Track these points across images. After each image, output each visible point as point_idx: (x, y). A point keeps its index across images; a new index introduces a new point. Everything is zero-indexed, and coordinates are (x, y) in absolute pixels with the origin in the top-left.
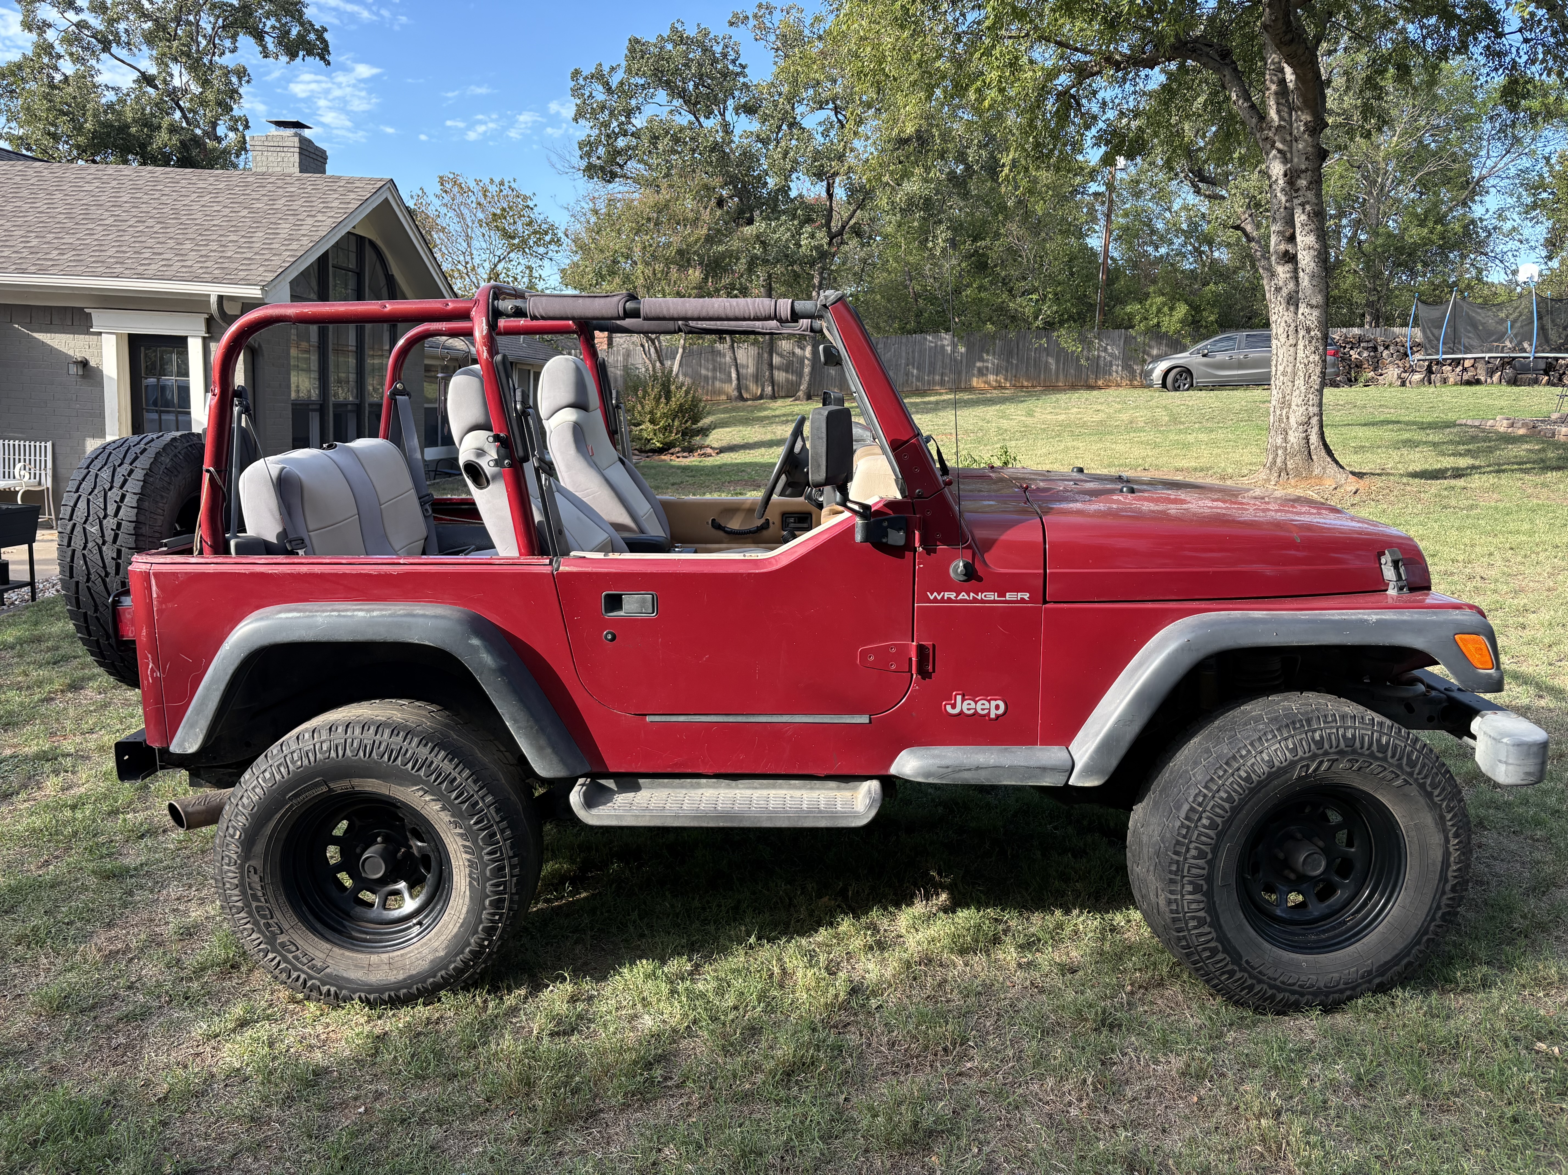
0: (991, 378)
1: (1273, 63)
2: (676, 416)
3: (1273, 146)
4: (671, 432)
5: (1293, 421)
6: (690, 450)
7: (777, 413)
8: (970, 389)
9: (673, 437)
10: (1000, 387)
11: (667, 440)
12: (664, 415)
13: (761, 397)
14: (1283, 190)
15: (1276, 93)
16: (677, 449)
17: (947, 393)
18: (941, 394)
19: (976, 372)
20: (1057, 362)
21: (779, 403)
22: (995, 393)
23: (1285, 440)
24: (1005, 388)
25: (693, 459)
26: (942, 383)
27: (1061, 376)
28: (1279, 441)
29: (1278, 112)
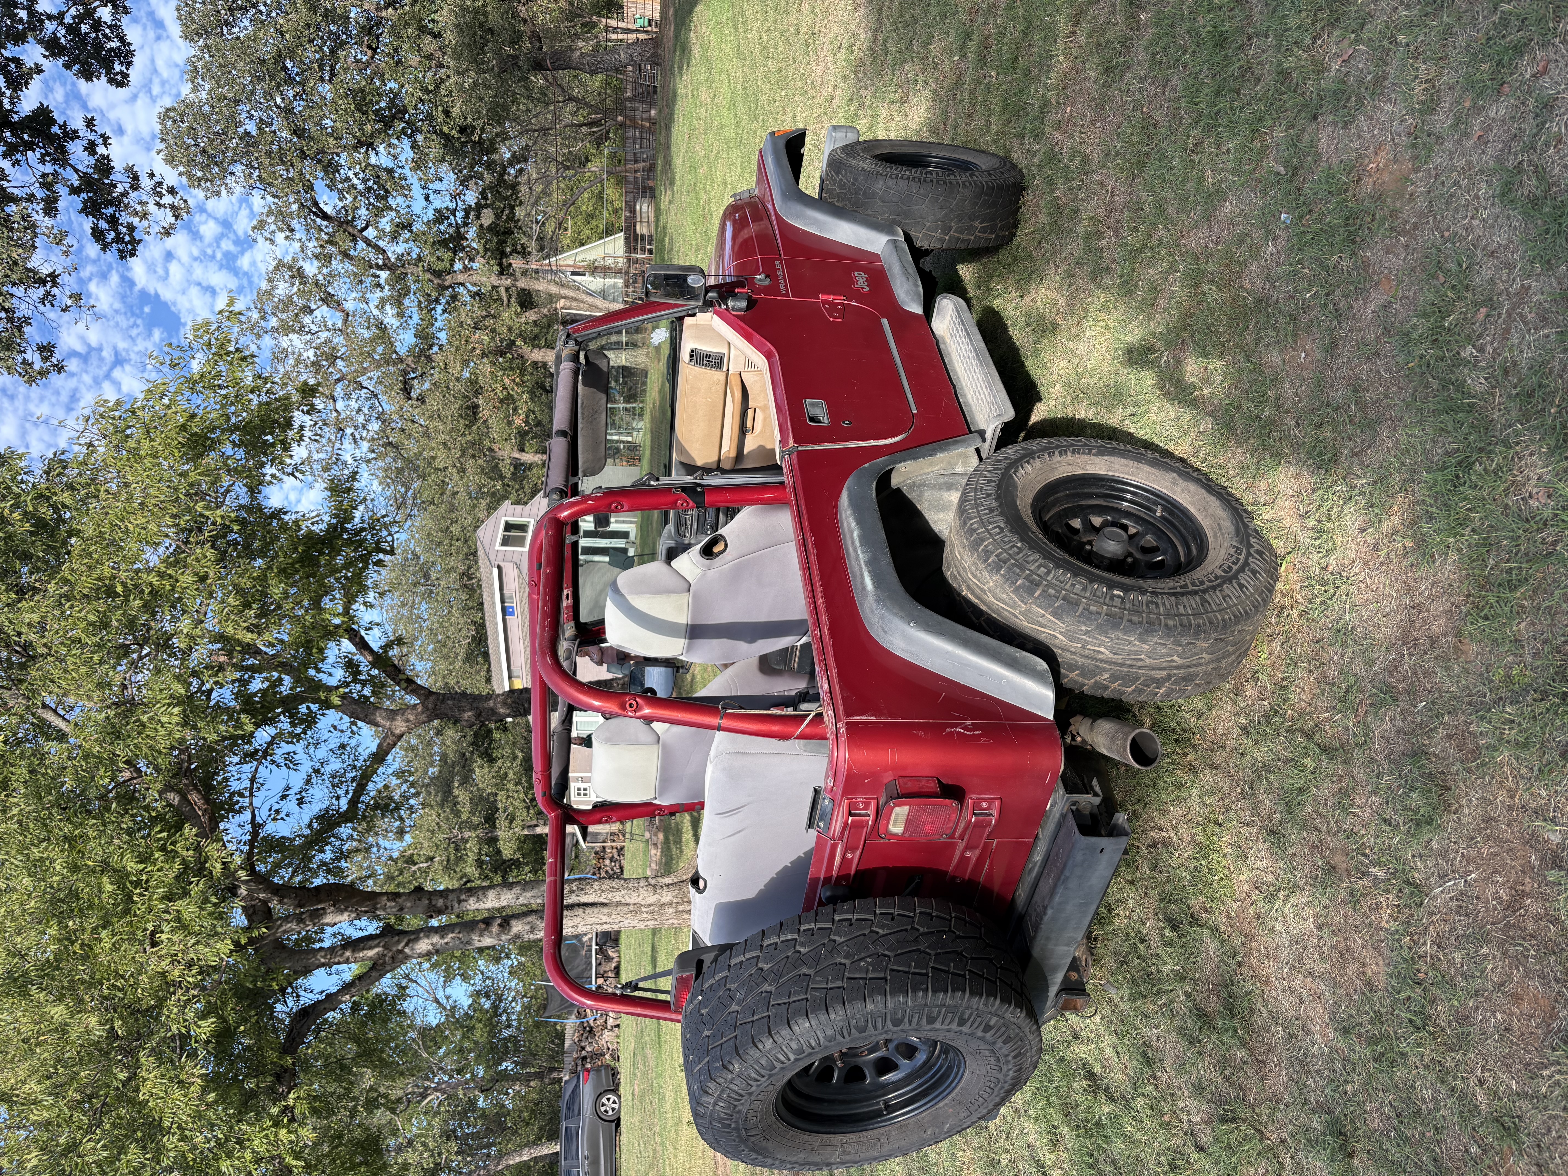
1: (324, 957)
3: (401, 951)
5: (652, 899)
14: (442, 937)
15: (353, 951)
23: (670, 905)
28: (670, 910)
29: (371, 948)
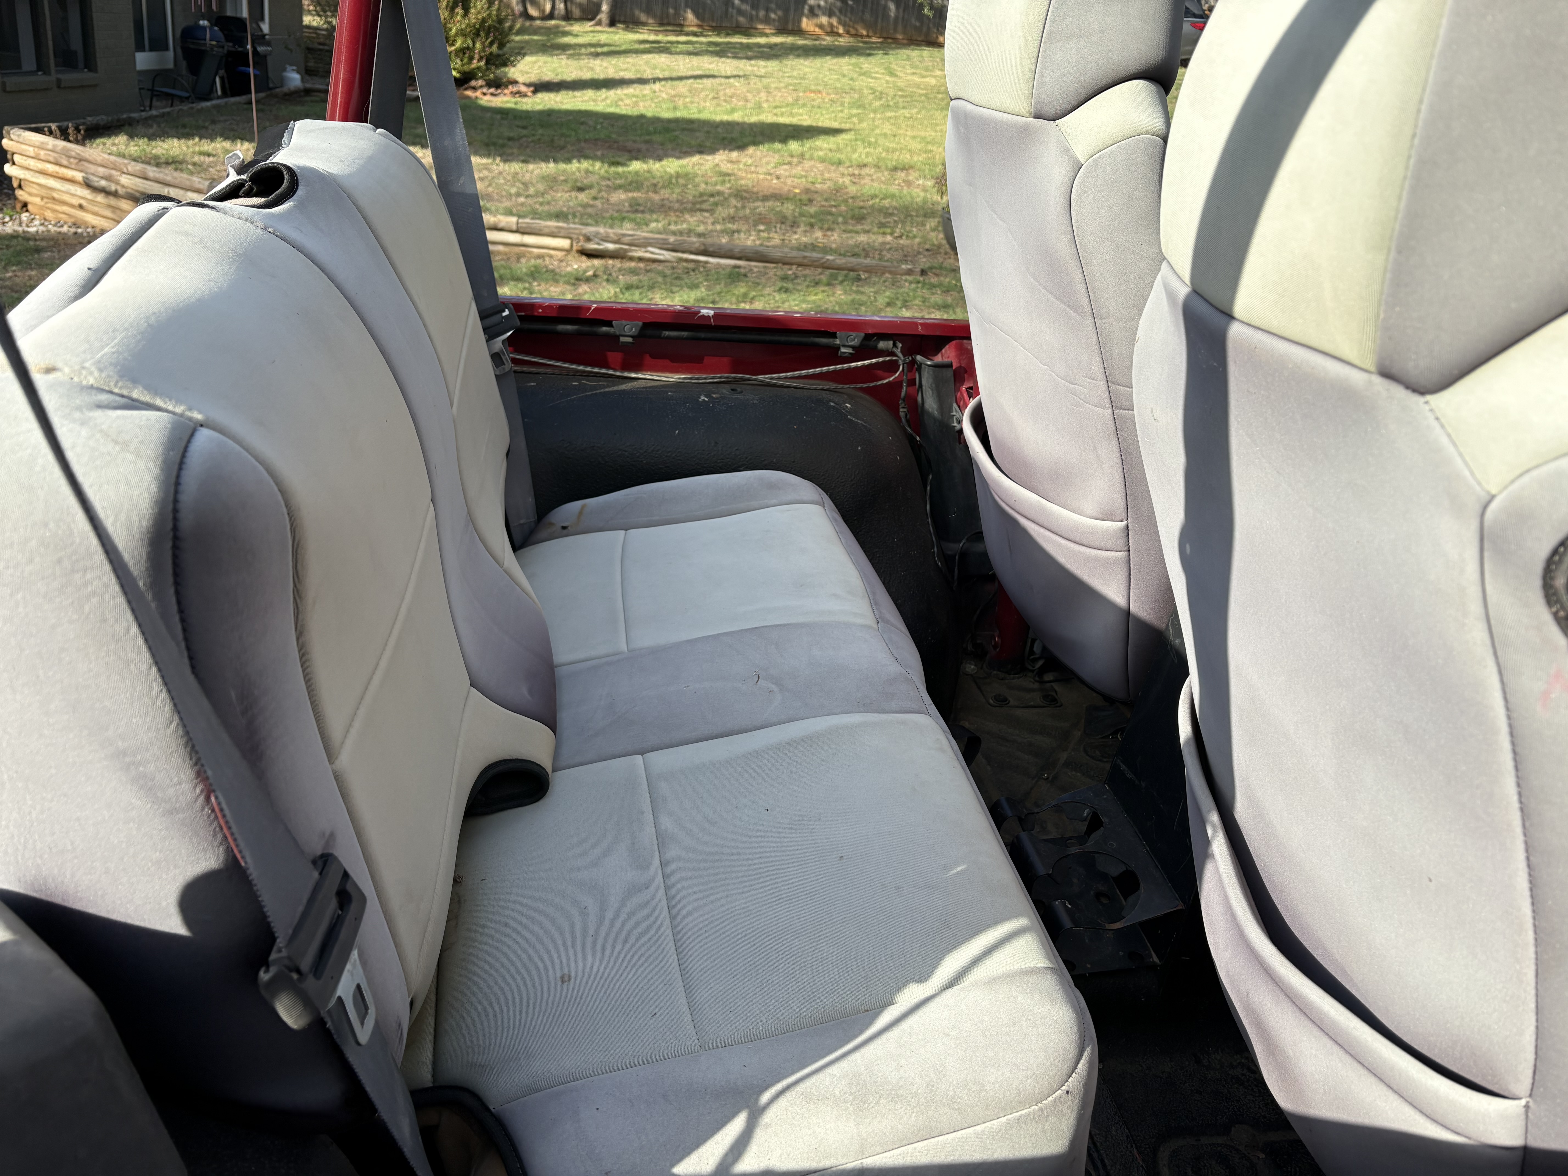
0: (824, 20)
2: (477, 34)
4: (471, 58)
6: (497, 84)
7: (580, 40)
8: (798, 32)
9: (475, 64)
10: (832, 33)
11: (466, 68)
12: (462, 33)
13: (551, 16)
16: (480, 82)
17: (774, 34)
18: (767, 35)
19: (806, 11)
20: (897, 8)
21: (576, 28)
22: (828, 40)
24: (839, 35)
25: (506, 99)
26: (767, 21)
27: (900, 28)
